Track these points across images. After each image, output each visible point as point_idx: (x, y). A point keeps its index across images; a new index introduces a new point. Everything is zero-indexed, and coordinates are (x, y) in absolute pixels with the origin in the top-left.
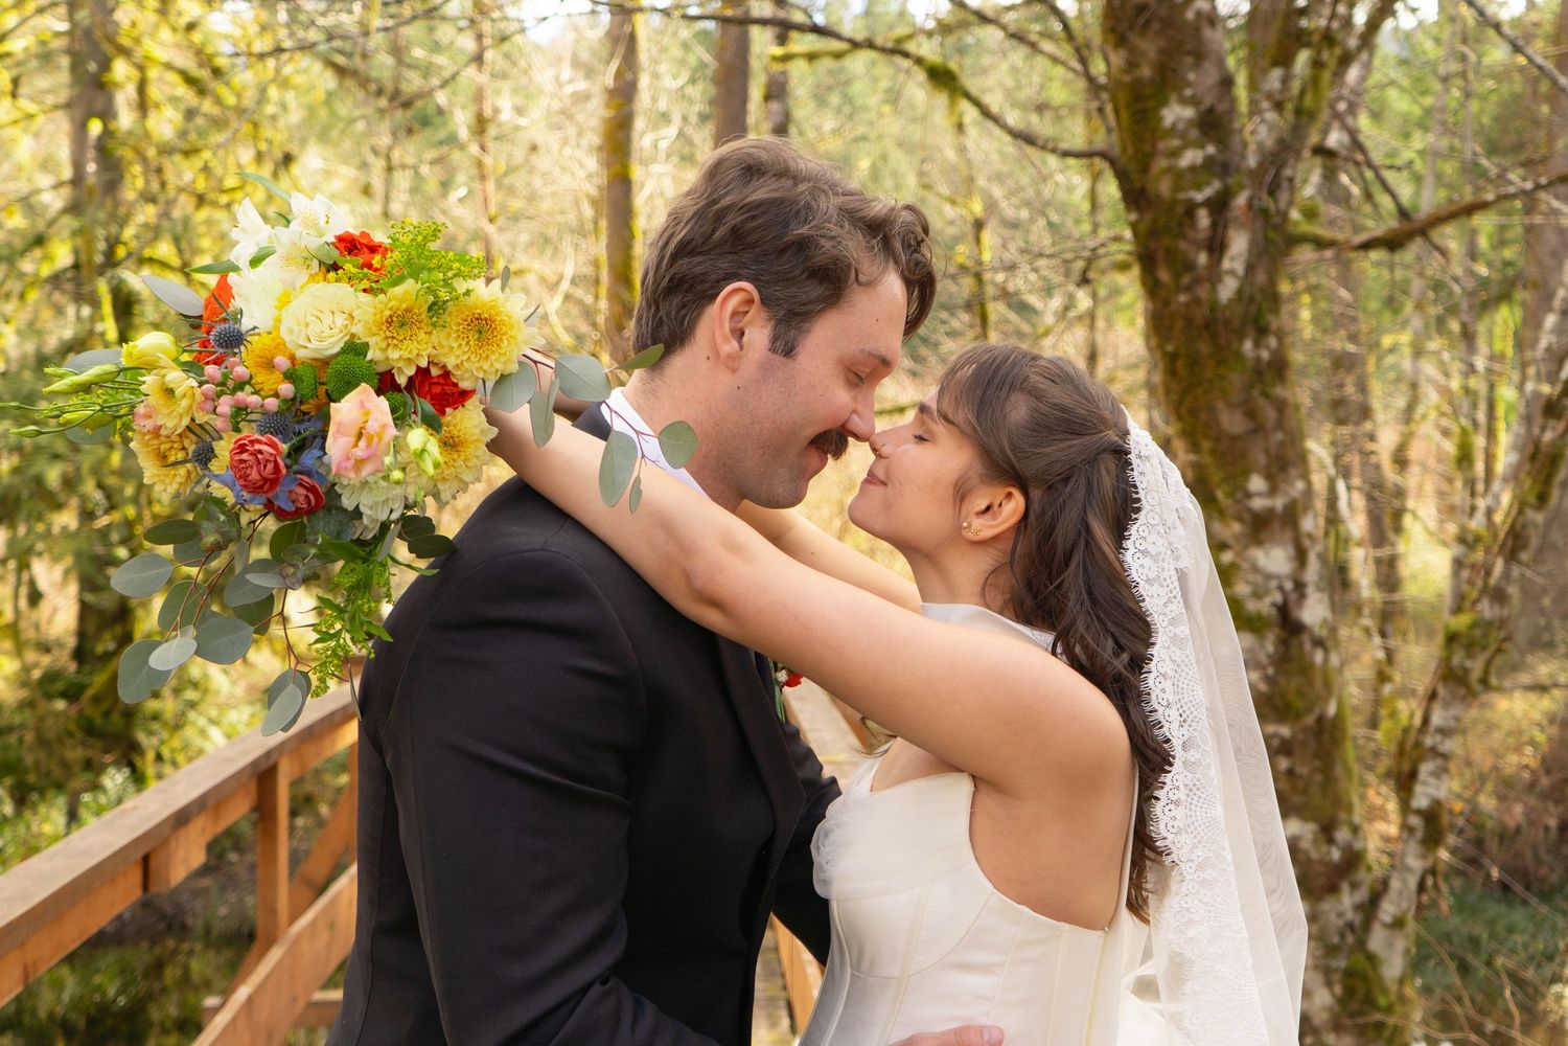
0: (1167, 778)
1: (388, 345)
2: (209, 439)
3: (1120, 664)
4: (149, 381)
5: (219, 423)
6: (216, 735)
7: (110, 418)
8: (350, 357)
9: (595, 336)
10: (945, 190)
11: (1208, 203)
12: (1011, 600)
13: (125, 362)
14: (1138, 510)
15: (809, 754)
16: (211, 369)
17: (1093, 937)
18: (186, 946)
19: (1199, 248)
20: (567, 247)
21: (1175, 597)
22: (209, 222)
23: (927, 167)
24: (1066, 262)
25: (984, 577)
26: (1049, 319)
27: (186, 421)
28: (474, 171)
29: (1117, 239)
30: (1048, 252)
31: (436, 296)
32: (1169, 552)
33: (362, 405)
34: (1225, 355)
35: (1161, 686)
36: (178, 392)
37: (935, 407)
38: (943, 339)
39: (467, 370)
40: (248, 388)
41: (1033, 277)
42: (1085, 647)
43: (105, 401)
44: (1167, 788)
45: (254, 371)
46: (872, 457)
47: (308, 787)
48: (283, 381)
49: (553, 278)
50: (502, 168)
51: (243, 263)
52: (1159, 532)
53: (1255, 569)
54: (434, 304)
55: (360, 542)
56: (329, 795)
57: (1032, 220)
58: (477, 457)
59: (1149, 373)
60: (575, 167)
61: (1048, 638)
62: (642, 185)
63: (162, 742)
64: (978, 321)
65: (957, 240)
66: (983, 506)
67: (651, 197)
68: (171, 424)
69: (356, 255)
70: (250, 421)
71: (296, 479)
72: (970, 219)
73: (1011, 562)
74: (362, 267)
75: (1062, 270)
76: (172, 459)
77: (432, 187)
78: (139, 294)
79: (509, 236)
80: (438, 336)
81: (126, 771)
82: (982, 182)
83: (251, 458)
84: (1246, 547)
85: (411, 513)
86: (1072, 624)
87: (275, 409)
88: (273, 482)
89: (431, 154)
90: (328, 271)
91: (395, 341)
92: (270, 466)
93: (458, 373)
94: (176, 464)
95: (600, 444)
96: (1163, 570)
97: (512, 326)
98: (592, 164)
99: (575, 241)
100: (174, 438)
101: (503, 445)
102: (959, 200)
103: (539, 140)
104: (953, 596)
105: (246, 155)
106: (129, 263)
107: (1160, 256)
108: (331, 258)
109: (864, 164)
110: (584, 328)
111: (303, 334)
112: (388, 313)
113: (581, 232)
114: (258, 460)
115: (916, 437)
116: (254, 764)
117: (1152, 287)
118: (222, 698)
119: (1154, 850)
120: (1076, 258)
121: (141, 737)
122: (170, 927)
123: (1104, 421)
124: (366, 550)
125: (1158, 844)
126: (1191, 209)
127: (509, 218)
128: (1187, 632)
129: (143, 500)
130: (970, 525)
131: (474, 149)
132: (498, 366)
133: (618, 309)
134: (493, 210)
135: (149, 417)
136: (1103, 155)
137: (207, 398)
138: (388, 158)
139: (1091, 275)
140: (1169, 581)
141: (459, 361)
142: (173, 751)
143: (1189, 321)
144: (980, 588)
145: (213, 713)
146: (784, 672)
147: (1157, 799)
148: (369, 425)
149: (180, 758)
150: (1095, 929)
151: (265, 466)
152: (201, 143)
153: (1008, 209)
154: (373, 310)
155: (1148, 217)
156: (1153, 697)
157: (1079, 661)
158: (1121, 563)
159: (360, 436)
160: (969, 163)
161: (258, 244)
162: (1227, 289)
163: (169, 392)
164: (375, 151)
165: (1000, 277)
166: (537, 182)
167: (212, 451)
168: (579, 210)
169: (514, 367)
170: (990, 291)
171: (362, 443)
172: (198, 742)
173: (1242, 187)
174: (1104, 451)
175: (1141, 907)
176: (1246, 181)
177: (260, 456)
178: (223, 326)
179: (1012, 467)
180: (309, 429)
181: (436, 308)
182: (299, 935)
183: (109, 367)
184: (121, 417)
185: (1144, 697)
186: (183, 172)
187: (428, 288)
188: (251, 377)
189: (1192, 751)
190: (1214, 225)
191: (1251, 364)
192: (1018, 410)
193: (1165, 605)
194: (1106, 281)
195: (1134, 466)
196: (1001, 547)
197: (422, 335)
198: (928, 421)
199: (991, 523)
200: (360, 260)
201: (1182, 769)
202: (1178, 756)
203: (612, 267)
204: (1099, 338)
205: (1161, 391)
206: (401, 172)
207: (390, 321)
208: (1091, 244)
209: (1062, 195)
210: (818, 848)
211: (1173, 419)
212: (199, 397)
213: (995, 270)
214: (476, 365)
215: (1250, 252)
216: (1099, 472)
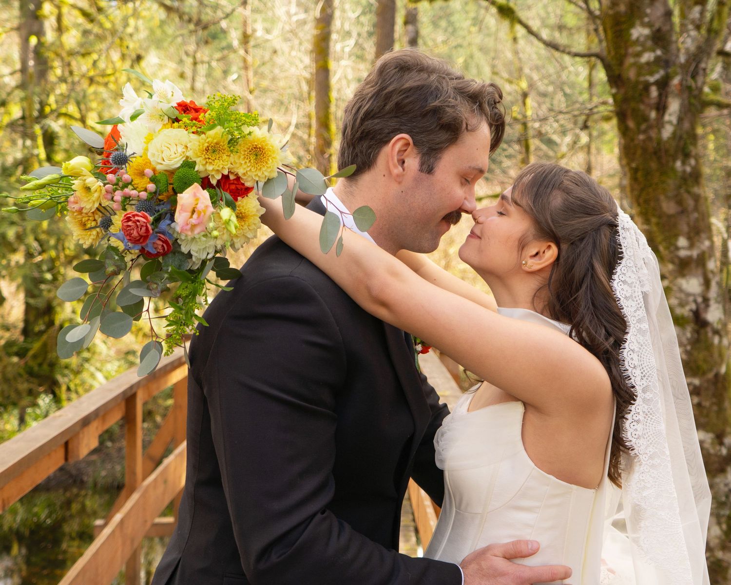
0: (633, 408)
1: (207, 162)
2: (109, 215)
3: (608, 344)
4: (77, 184)
5: (114, 206)
6: (99, 376)
7: (55, 204)
8: (186, 169)
9: (308, 157)
10: (505, 75)
11: (657, 83)
12: (548, 304)
13: (63, 173)
14: (621, 258)
15: (432, 391)
16: (110, 176)
17: (589, 493)
18: (83, 492)
19: (651, 109)
20: (293, 107)
21: (641, 307)
22: (96, 93)
23: (496, 62)
24: (575, 116)
25: (535, 292)
26: (564, 149)
27: (96, 205)
28: (241, 64)
29: (604, 103)
30: (565, 111)
31: (232, 135)
32: (638, 282)
33: (195, 195)
34: (665, 170)
35: (631, 356)
36: (93, 189)
37: (510, 197)
38: (505, 160)
39: (249, 176)
40: (130, 187)
41: (556, 125)
42: (589, 334)
43: (52, 194)
44: (632, 413)
45: (133, 177)
46: (473, 223)
47: (150, 407)
48: (149, 183)
49: (285, 125)
50: (258, 63)
51: (127, 119)
52: (633, 271)
53: (681, 290)
54: (231, 140)
55: (191, 271)
56: (161, 411)
57: (555, 93)
58: (255, 224)
59: (621, 179)
60: (298, 62)
61: (568, 328)
62: (335, 72)
63: (70, 381)
64: (524, 150)
65: (513, 103)
66: (534, 252)
67: (340, 79)
68: (88, 206)
69: (187, 114)
70: (131, 205)
71: (157, 236)
72: (520, 92)
73: (549, 284)
74: (192, 120)
75: (573, 120)
76: (89, 226)
77: (218, 73)
78: (57, 133)
79: (261, 101)
80: (234, 157)
81: (51, 396)
82: (527, 71)
83: (133, 224)
84: (676, 278)
85: (218, 255)
86: (582, 319)
87: (145, 198)
88: (145, 237)
89: (218, 55)
90: (173, 123)
91: (210, 161)
92: (144, 229)
93: (245, 178)
94: (91, 228)
95: (321, 218)
96: (635, 292)
97: (274, 152)
98: (307, 60)
99: (297, 104)
100: (90, 214)
101: (268, 218)
102: (515, 80)
103: (278, 47)
104: (515, 304)
105: (115, 56)
106: (53, 116)
107: (629, 112)
108: (174, 115)
109: (460, 61)
110: (302, 153)
111: (160, 156)
112: (206, 145)
113: (301, 99)
114: (137, 226)
115: (498, 213)
116: (124, 393)
117: (624, 130)
118: (103, 357)
119: (625, 446)
120: (581, 114)
121: (59, 378)
122: (75, 482)
123: (604, 208)
124: (194, 276)
125: (626, 444)
126: (647, 86)
127: (261, 91)
128: (647, 327)
129: (60, 247)
130: (526, 263)
131: (242, 52)
132: (266, 174)
133: (321, 142)
134: (252, 86)
135: (76, 203)
136: (597, 56)
137: (107, 192)
138: (194, 57)
139: (589, 124)
140: (637, 298)
141: (245, 171)
142: (76, 385)
143: (645, 150)
144: (531, 298)
145: (98, 365)
146: (420, 345)
147: (627, 419)
148: (198, 206)
149: (80, 390)
150: (590, 488)
151: (141, 229)
152: (91, 49)
153: (541, 86)
154: (198, 143)
155: (622, 91)
156: (626, 363)
157: (585, 342)
158: (611, 287)
159: (193, 212)
160: (520, 59)
161: (135, 108)
162: (667, 132)
163: (88, 189)
164: (187, 54)
165: (537, 125)
166: (277, 71)
167: (111, 221)
168: (300, 87)
169: (275, 175)
170: (531, 133)
171: (195, 216)
172: (89, 381)
173: (676, 74)
174: (604, 224)
175: (617, 478)
176: (679, 70)
177: (138, 223)
178: (116, 152)
179: (552, 231)
180: (163, 209)
181: (232, 142)
182: (148, 486)
183: (56, 176)
184: (60, 203)
185: (621, 362)
186: (82, 66)
187: (228, 131)
188: (132, 181)
189: (648, 393)
190: (660, 95)
191: (680, 174)
192: (557, 200)
193: (635, 311)
194: (598, 127)
195: (620, 234)
196: (543, 275)
197: (225, 157)
198: (506, 204)
199: (539, 262)
200: (191, 116)
201: (641, 403)
202: (639, 395)
203: (318, 118)
204: (593, 159)
205: (628, 189)
206: (201, 65)
207: (207, 150)
208: (589, 106)
209: (573, 78)
210: (438, 442)
211: (635, 205)
212: (104, 192)
213: (534, 120)
214: (255, 173)
215: (680, 111)
216: (600, 236)
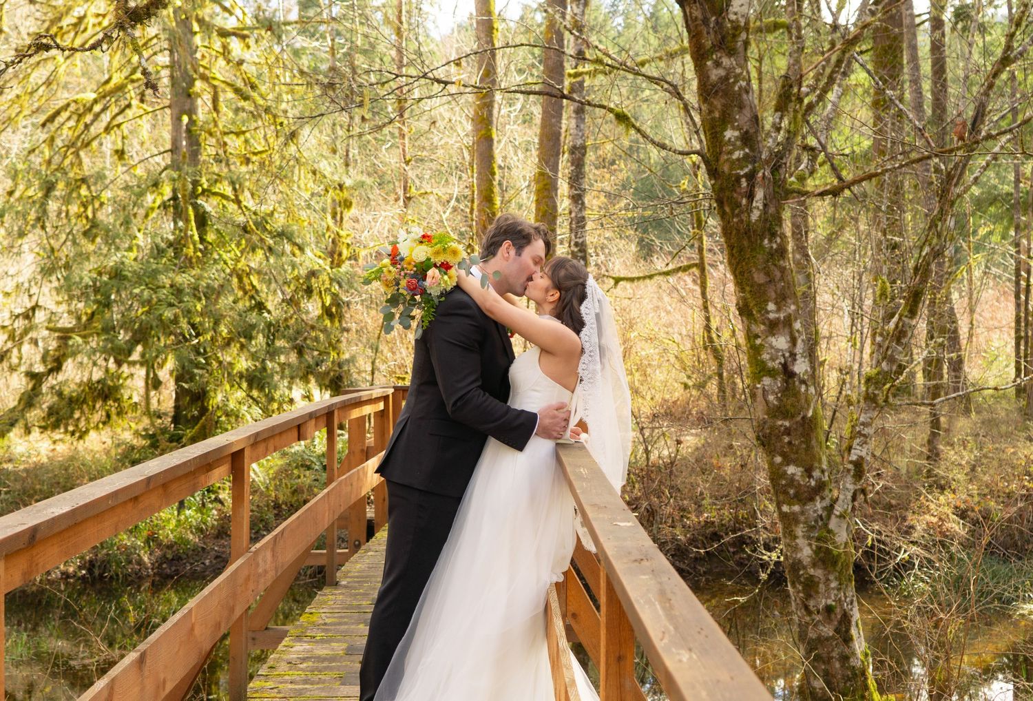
1: (435, 258)
2: (399, 281)
4: (385, 270)
5: (401, 277)
8: (428, 261)
11: (746, 175)
14: (587, 298)
16: (398, 266)
19: (742, 196)
20: (453, 179)
25: (551, 310)
27: (393, 277)
32: (593, 308)
33: (433, 271)
34: (755, 247)
36: (392, 271)
40: (407, 269)
45: (407, 266)
48: (414, 268)
53: (772, 347)
54: (444, 248)
66: (551, 294)
68: (390, 278)
70: (408, 276)
71: (419, 287)
73: (557, 307)
79: (418, 171)
84: (767, 337)
87: (413, 273)
88: (415, 288)
92: (413, 285)
94: (391, 286)
99: (458, 175)
100: (391, 281)
103: (437, 118)
104: (544, 313)
106: (204, 196)
107: (725, 199)
110: (464, 228)
111: (417, 257)
113: (461, 169)
115: (541, 277)
123: (580, 277)
126: (738, 178)
127: (418, 162)
130: (548, 298)
134: (409, 158)
135: (385, 277)
136: (698, 153)
137: (397, 272)
140: (592, 315)
143: (738, 230)
148: (435, 275)
152: (245, 128)
154: (431, 251)
155: (719, 182)
159: (433, 278)
162: (755, 216)
163: (390, 272)
166: (435, 140)
173: (760, 168)
174: (579, 284)
177: (411, 283)
178: (399, 256)
179: (558, 286)
180: (421, 277)
184: (378, 278)
190: (749, 186)
191: (767, 250)
192: (562, 273)
196: (554, 304)
197: (442, 255)
199: (553, 298)
207: (435, 253)
215: (765, 198)
216: (577, 289)
